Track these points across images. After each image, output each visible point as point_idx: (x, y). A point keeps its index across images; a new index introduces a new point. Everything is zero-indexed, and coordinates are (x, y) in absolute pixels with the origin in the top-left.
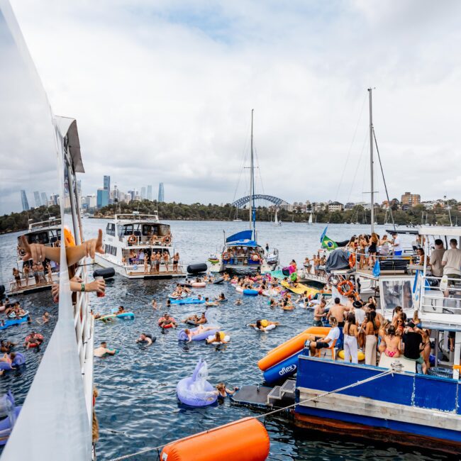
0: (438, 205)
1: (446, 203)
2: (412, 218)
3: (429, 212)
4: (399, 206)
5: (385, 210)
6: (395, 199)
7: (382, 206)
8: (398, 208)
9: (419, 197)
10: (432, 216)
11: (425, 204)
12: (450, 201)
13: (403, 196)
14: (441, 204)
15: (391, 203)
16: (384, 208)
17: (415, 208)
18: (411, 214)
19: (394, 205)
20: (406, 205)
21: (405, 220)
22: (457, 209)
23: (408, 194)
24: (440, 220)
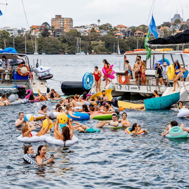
0: (93, 30)
1: (101, 28)
2: (65, 45)
3: (83, 38)
4: (50, 31)
5: (34, 37)
6: (46, 24)
7: (31, 32)
8: (49, 33)
9: (71, 20)
10: (88, 43)
11: (78, 30)
12: (105, 25)
13: (53, 20)
14: (96, 28)
15: (40, 28)
16: (33, 34)
17: (68, 34)
18: (64, 41)
19: (45, 30)
20: (58, 30)
21: (58, 48)
22: (113, 35)
23: (59, 17)
24: (96, 47)
